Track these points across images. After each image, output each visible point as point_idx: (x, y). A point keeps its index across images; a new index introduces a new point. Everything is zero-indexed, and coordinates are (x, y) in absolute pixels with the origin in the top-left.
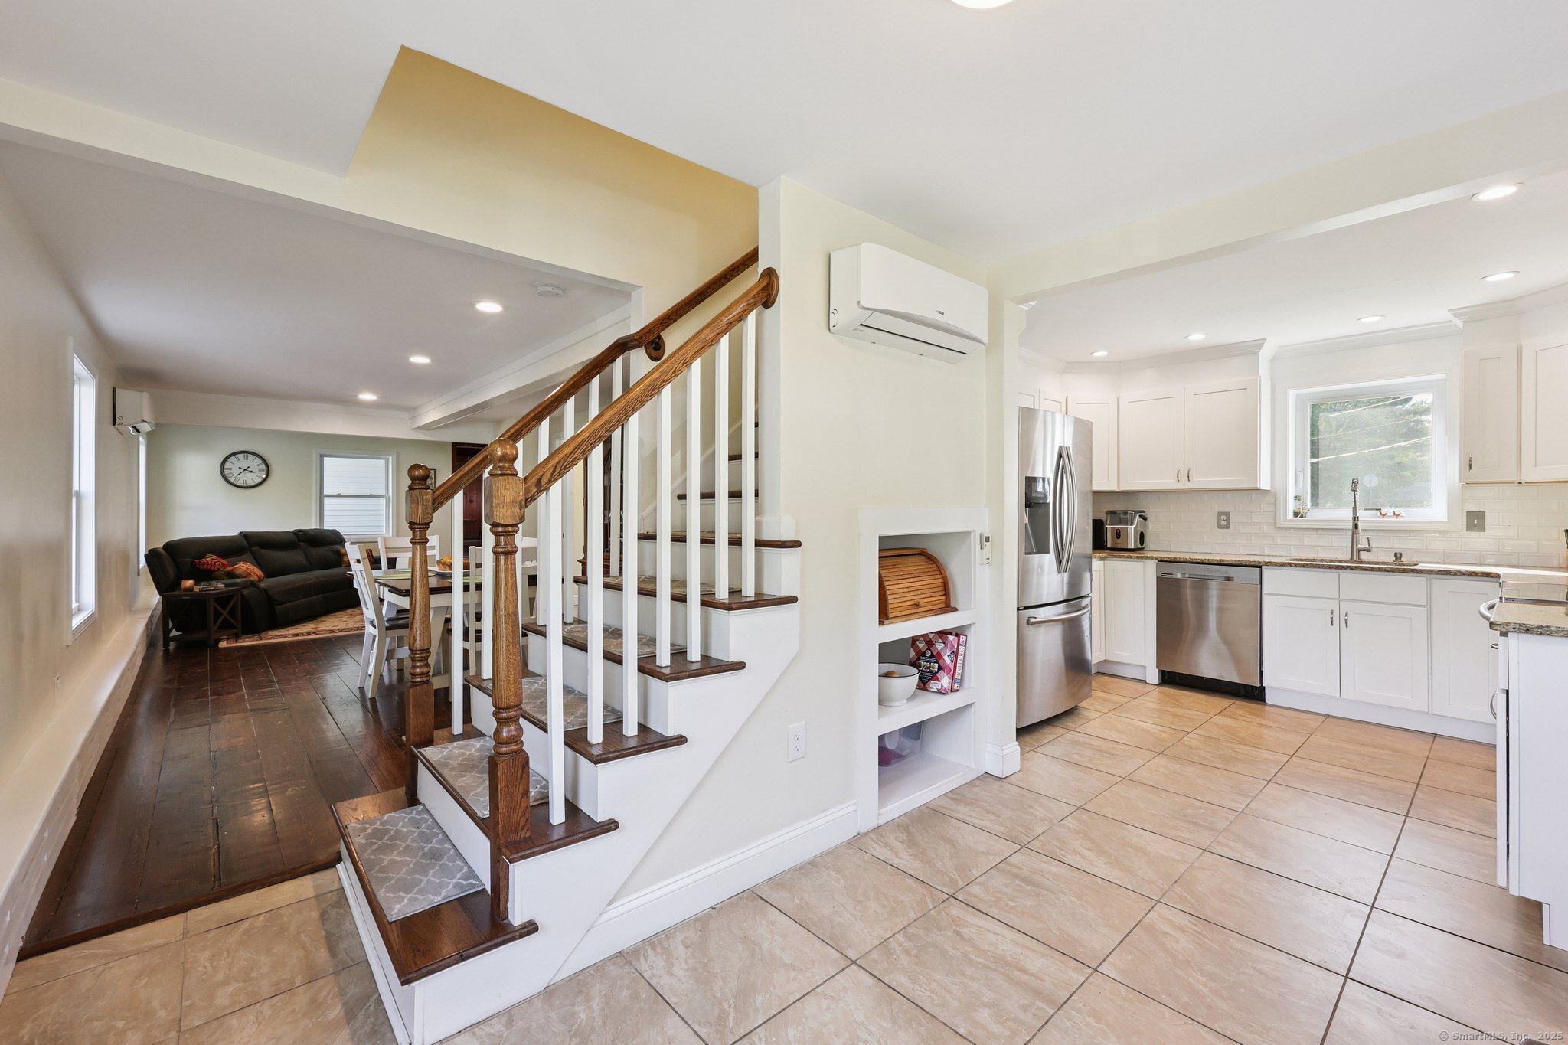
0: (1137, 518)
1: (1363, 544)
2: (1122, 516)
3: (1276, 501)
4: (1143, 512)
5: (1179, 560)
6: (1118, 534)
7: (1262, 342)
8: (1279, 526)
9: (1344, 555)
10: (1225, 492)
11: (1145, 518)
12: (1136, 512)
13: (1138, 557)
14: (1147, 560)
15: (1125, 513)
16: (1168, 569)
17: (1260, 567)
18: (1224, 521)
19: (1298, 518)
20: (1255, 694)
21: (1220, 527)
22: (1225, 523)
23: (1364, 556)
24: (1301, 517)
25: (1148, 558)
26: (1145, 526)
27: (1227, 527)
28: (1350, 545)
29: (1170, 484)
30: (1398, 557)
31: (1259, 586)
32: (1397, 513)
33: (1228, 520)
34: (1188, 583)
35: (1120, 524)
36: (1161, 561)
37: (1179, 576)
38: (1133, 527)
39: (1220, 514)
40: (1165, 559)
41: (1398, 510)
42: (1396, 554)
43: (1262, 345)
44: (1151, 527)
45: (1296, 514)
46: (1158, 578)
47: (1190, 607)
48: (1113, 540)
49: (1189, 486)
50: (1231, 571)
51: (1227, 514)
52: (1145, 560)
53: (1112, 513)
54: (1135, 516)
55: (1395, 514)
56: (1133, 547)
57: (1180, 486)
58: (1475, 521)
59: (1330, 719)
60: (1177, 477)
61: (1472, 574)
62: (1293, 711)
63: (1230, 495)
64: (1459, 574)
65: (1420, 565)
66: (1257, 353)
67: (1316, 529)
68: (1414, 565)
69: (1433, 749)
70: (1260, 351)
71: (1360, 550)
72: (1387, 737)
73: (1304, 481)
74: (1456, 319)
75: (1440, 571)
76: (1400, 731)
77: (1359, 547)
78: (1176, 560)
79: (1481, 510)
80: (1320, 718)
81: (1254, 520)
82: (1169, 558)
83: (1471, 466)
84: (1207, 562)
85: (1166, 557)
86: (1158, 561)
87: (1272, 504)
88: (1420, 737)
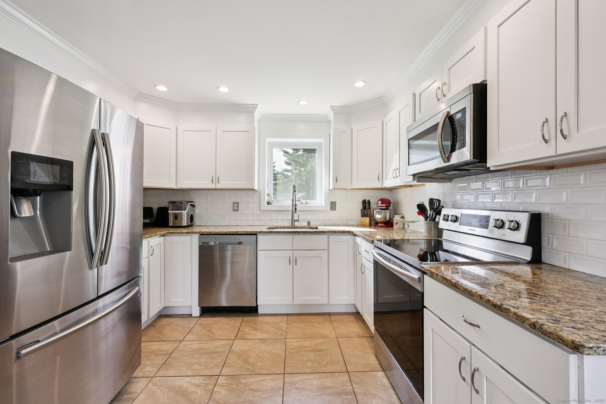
0: (188, 206)
2: (179, 205)
3: (260, 196)
4: (193, 202)
5: (212, 233)
6: (176, 217)
8: (261, 209)
9: (289, 225)
10: (236, 191)
11: (193, 206)
12: (188, 202)
13: (187, 233)
14: (193, 235)
15: (181, 203)
16: (206, 239)
17: (256, 234)
18: (236, 207)
19: (269, 205)
20: (253, 311)
21: (234, 210)
22: (236, 208)
23: (297, 224)
24: (270, 204)
25: (193, 233)
26: (194, 211)
27: (238, 210)
28: (291, 218)
29: (208, 185)
30: (309, 223)
31: (256, 246)
33: (238, 207)
34: (217, 247)
35: (178, 210)
36: (202, 234)
37: (212, 244)
38: (186, 212)
39: (234, 203)
40: (205, 233)
41: (307, 201)
42: (308, 222)
43: (256, 108)
44: (197, 211)
45: (268, 203)
46: (200, 246)
47: (217, 262)
48: (173, 221)
49: (219, 186)
50: (242, 238)
51: (238, 203)
52: (191, 234)
53: (173, 203)
54: (187, 205)
55: (306, 203)
56: (185, 225)
57: (213, 186)
58: (333, 206)
59: (289, 317)
60: (212, 180)
61: (343, 232)
62: (272, 317)
63: (239, 192)
64: (339, 232)
65: (319, 227)
66: (253, 112)
67: (277, 211)
68: (317, 228)
69: (334, 327)
70: (255, 112)
71: (295, 221)
72: (316, 325)
73: (271, 186)
74: (332, 111)
75: (332, 231)
76: (317, 316)
77: (295, 219)
78: (211, 233)
79: (335, 201)
80: (285, 318)
81: (250, 206)
82: (207, 232)
83: (337, 180)
84: (229, 233)
85: (205, 232)
86: (200, 235)
87: (259, 197)
88: (325, 318)
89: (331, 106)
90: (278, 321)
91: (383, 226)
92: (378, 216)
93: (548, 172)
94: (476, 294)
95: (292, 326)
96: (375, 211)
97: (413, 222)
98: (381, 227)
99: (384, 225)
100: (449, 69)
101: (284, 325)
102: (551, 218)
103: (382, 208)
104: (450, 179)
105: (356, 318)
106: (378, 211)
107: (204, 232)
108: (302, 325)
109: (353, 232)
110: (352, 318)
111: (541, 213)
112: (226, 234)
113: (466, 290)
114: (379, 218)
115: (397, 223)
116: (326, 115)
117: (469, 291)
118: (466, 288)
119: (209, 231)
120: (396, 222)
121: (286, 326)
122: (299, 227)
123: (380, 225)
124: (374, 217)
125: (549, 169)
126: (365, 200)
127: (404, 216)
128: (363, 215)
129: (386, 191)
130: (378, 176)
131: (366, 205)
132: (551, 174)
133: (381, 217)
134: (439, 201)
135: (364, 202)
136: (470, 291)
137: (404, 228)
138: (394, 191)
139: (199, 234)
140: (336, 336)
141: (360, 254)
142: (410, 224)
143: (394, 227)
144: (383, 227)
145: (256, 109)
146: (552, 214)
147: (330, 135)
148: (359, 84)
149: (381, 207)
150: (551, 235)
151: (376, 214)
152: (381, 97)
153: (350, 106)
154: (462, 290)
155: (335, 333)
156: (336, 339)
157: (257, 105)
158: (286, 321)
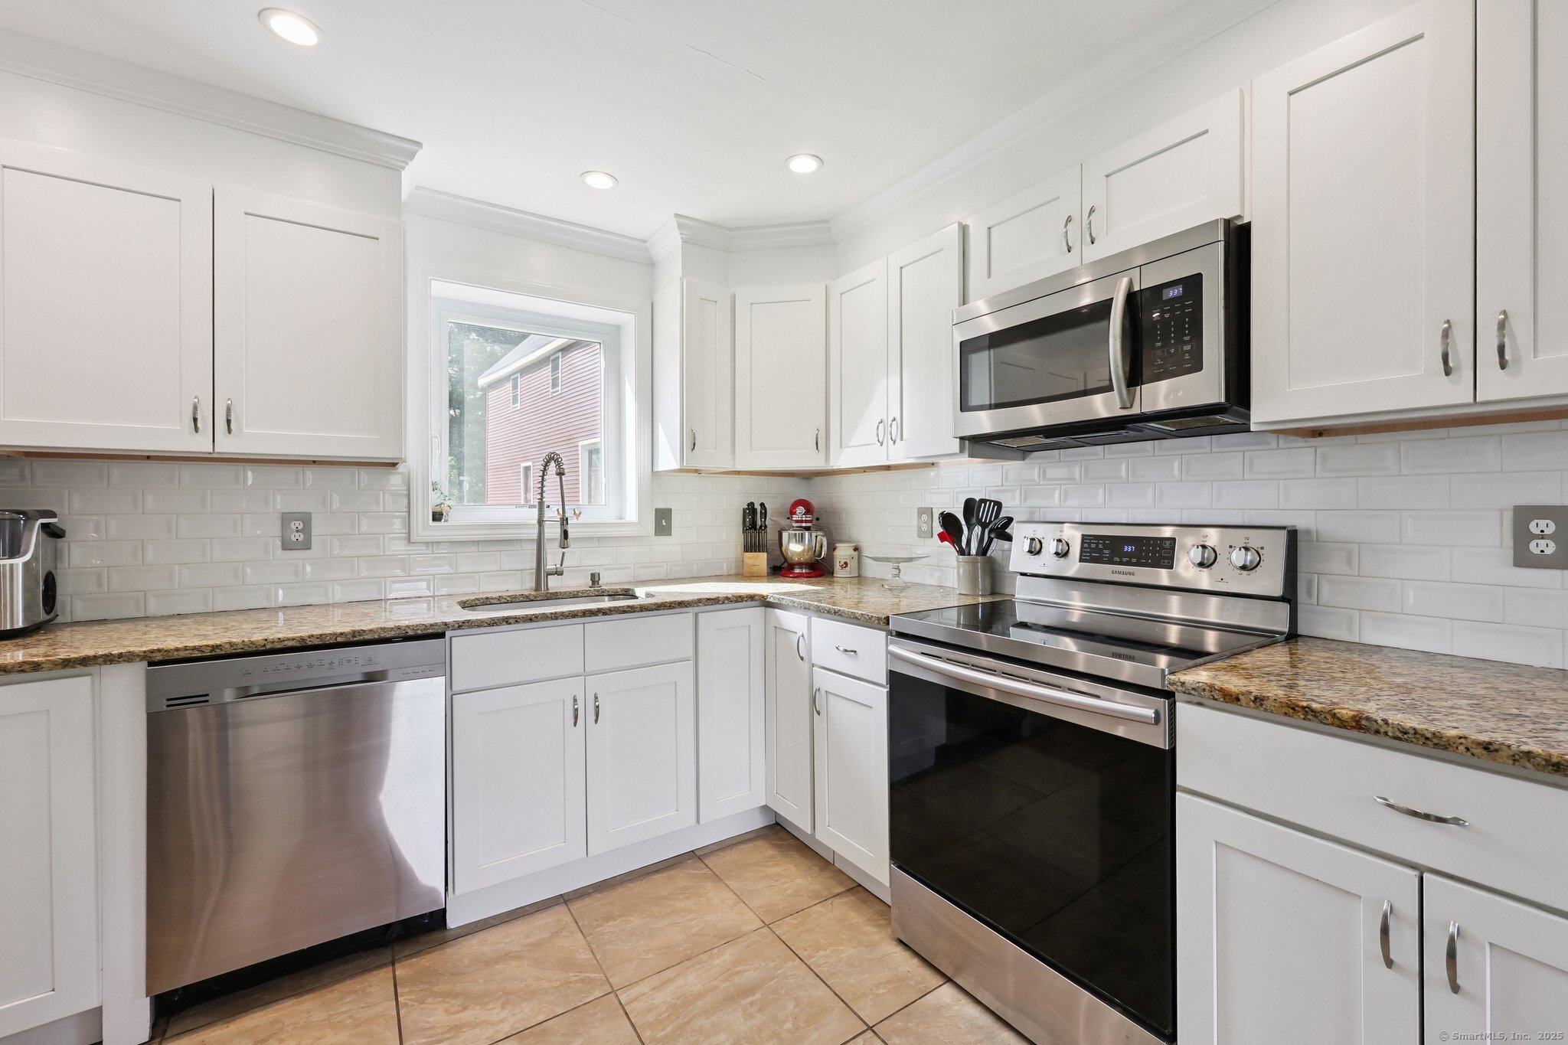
0: (33, 535)
1: (550, 565)
3: (408, 488)
4: (56, 515)
5: (227, 649)
7: (414, 147)
9: (527, 585)
10: (300, 467)
11: (58, 534)
12: (32, 517)
13: (68, 663)
14: (110, 668)
17: (445, 636)
18: (297, 533)
19: (440, 523)
20: (423, 926)
21: (287, 546)
22: (301, 537)
23: (554, 584)
26: (61, 559)
27: (307, 545)
28: (534, 565)
29: (170, 437)
30: (595, 579)
32: (577, 513)
33: (307, 530)
36: (157, 661)
37: (229, 696)
38: (21, 562)
39: (286, 518)
40: (182, 654)
42: (593, 575)
43: (412, 155)
45: (437, 516)
46: (151, 717)
49: (227, 445)
50: (382, 656)
51: (306, 519)
54: (27, 529)
55: (574, 513)
56: (20, 625)
57: (200, 444)
58: (663, 521)
59: (575, 906)
60: (195, 420)
61: (739, 599)
62: (509, 925)
63: (310, 473)
64: (726, 602)
65: (640, 592)
66: (397, 170)
67: (478, 542)
68: (628, 594)
69: (738, 893)
70: (404, 168)
71: (548, 574)
72: (679, 905)
73: (440, 456)
74: (677, 232)
75: (708, 599)
76: (664, 874)
77: (548, 567)
78: (218, 652)
79: (668, 507)
80: (561, 913)
81: (364, 529)
82: (195, 648)
83: (694, 444)
84: (317, 642)
85: (186, 648)
86: (151, 664)
87: (406, 492)
88: (692, 872)
89: (677, 215)
90: (545, 935)
91: (806, 573)
92: (795, 548)
93: (1307, 442)
94: (1462, 740)
95: (606, 937)
96: (785, 535)
97: (910, 560)
98: (799, 576)
99: (808, 571)
100: (1107, 176)
101: (573, 944)
102: (1315, 540)
103: (804, 525)
104: (1025, 453)
105: (776, 846)
106: (796, 534)
107: (177, 650)
108: (636, 921)
109: (763, 597)
110: (765, 850)
111: (1297, 528)
112: (303, 647)
113: (1415, 733)
114: (796, 553)
115: (846, 563)
116: (645, 241)
117: (1429, 735)
118: (1414, 729)
119: (211, 643)
120: (842, 563)
121: (584, 942)
122: (565, 593)
123: (797, 571)
124: (783, 549)
125: (1313, 437)
126: (752, 503)
127: (861, 544)
128: (750, 547)
129: (795, 479)
130: (817, 438)
131: (753, 519)
132: (1316, 447)
133: (804, 551)
134: (999, 504)
135: (750, 510)
136: (1434, 734)
137: (859, 576)
138: (818, 480)
139: (145, 663)
140: (764, 923)
141: (802, 658)
142: (902, 565)
143: (835, 575)
144: (808, 576)
145: (412, 159)
146: (1317, 531)
147: (652, 304)
148: (803, 165)
149: (802, 521)
150: (1316, 575)
151: (789, 543)
152: (826, 221)
153: (730, 229)
154: (1390, 734)
155: (751, 914)
156: (766, 930)
157: (419, 144)
158: (574, 924)
